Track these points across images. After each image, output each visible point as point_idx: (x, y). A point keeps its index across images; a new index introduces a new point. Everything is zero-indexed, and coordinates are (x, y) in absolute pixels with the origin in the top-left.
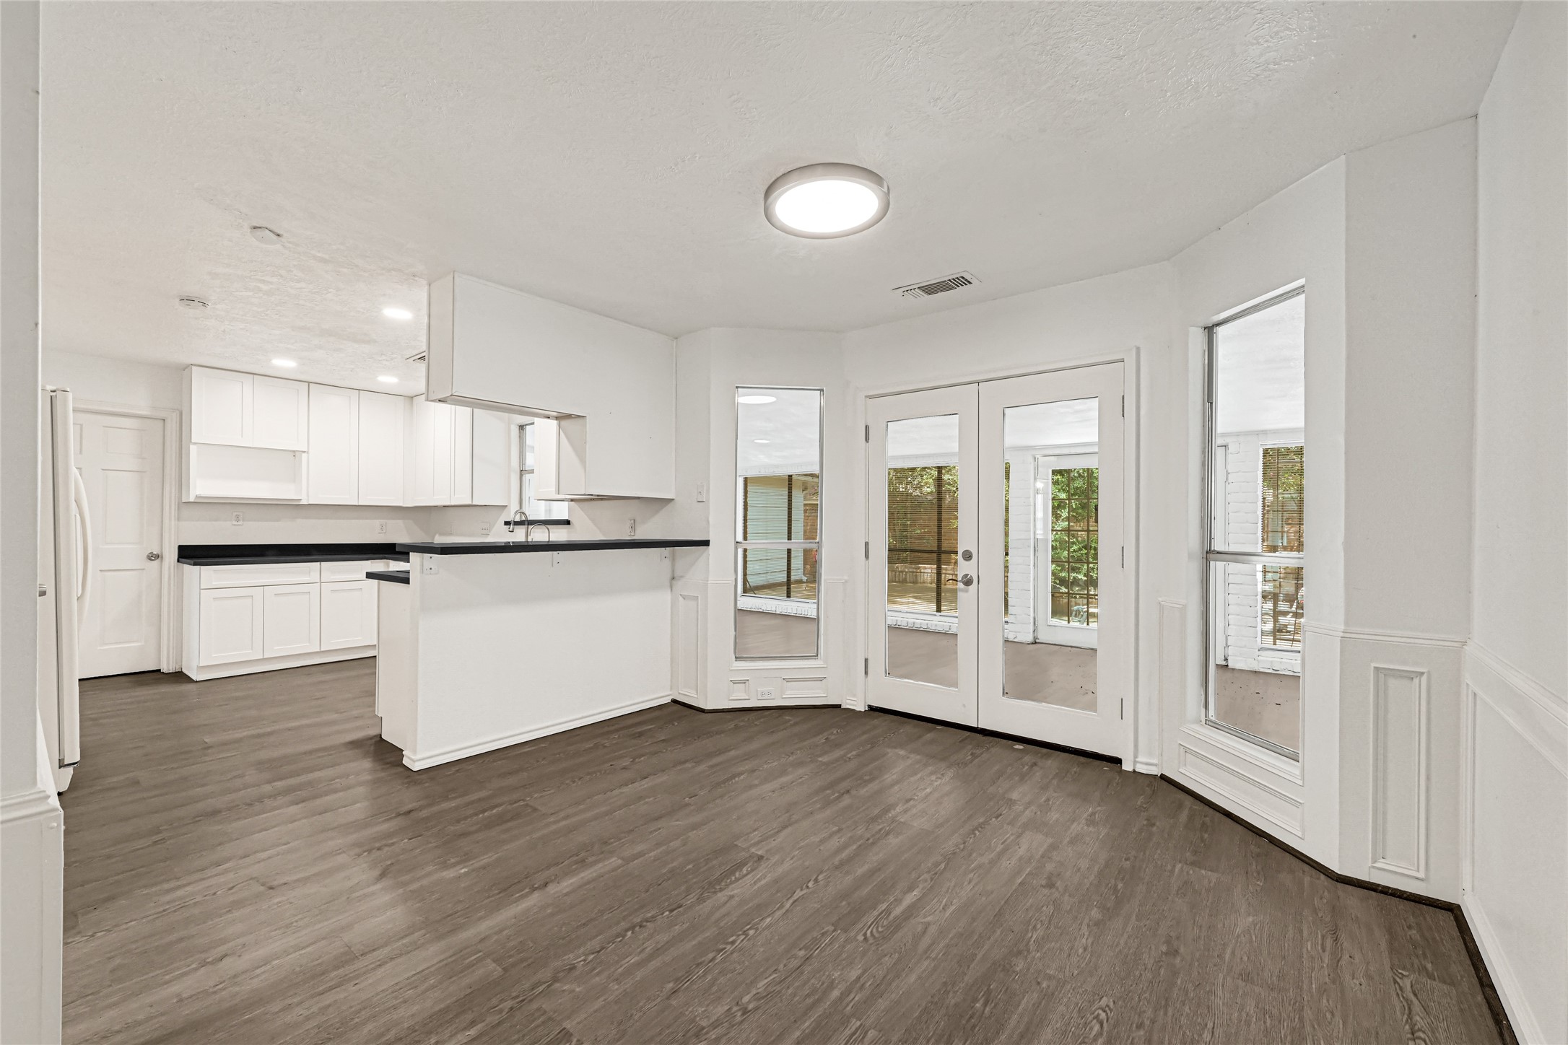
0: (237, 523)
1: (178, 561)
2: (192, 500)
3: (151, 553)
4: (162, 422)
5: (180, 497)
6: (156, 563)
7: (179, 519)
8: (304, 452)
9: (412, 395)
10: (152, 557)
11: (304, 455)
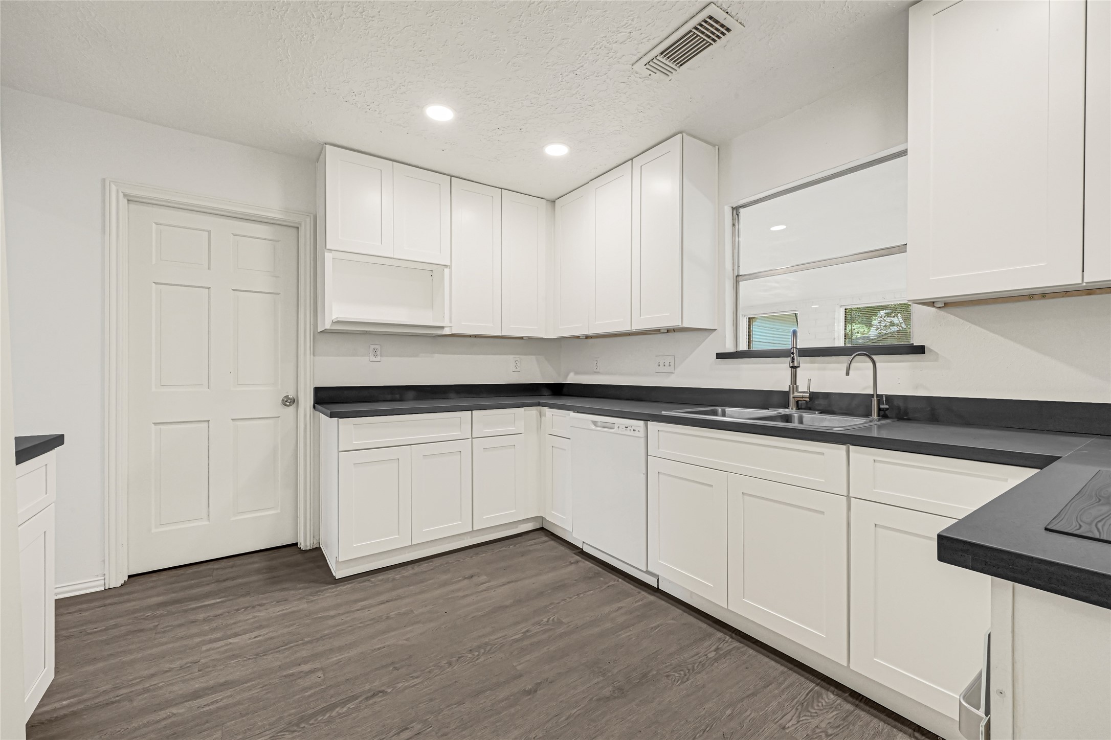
0: (373, 358)
1: (314, 407)
2: (328, 326)
3: (287, 396)
4: (295, 230)
5: (316, 325)
6: (292, 409)
7: (314, 355)
8: (446, 266)
9: (553, 196)
10: (289, 402)
11: (447, 271)
